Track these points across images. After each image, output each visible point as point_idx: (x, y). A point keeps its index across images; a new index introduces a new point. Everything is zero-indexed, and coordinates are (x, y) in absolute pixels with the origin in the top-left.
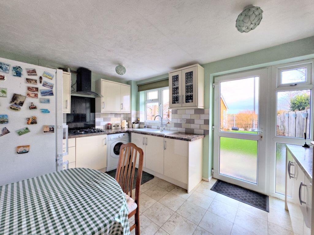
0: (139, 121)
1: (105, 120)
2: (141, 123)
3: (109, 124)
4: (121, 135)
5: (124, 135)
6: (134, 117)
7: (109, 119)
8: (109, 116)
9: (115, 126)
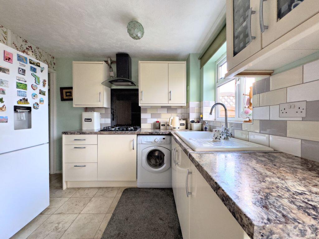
0: (202, 118)
1: (153, 116)
2: (204, 122)
3: (158, 122)
4: (159, 138)
5: (164, 139)
6: (196, 111)
7: (159, 115)
8: (159, 111)
9: (164, 125)
